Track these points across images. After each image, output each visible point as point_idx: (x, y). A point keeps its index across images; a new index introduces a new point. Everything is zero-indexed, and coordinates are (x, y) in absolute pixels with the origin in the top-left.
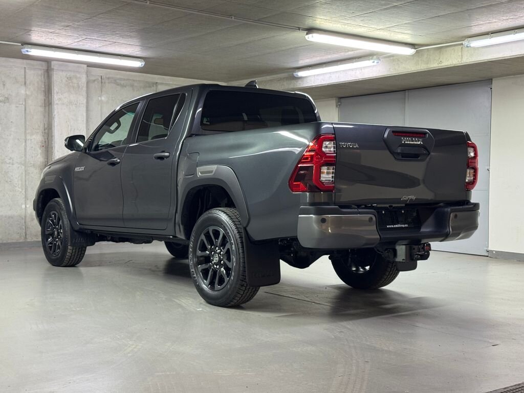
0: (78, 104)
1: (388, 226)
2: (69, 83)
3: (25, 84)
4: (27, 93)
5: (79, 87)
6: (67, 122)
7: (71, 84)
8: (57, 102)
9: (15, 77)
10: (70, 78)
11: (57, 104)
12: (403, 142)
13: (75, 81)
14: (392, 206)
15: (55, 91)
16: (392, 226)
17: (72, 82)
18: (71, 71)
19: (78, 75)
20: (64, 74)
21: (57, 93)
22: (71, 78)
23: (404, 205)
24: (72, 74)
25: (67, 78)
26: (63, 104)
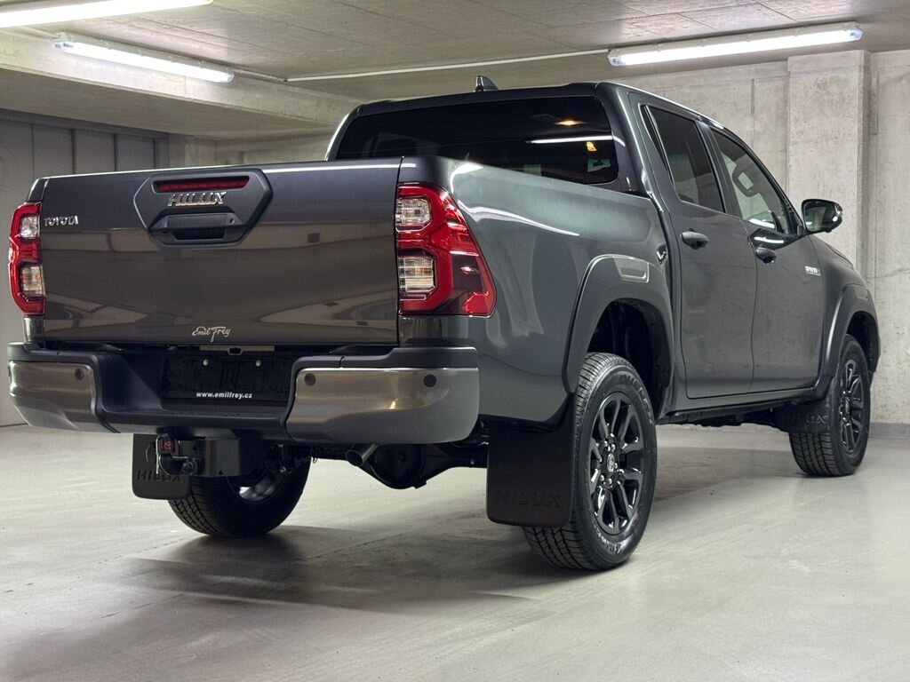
0: (841, 135)
1: (199, 395)
2: (823, 95)
3: (753, 111)
4: (757, 129)
5: (844, 100)
6: (815, 178)
7: (825, 97)
8: (796, 139)
9: (734, 103)
10: (823, 86)
11: (796, 143)
12: (170, 205)
13: (834, 89)
14: (239, 351)
15: (792, 117)
16: (210, 395)
17: (828, 93)
18: (826, 70)
19: (842, 76)
20: (812, 78)
21: (797, 120)
22: (826, 84)
23: (272, 349)
24: (829, 75)
25: (818, 86)
26: (808, 142)
